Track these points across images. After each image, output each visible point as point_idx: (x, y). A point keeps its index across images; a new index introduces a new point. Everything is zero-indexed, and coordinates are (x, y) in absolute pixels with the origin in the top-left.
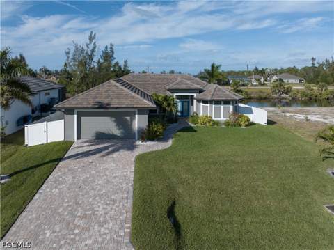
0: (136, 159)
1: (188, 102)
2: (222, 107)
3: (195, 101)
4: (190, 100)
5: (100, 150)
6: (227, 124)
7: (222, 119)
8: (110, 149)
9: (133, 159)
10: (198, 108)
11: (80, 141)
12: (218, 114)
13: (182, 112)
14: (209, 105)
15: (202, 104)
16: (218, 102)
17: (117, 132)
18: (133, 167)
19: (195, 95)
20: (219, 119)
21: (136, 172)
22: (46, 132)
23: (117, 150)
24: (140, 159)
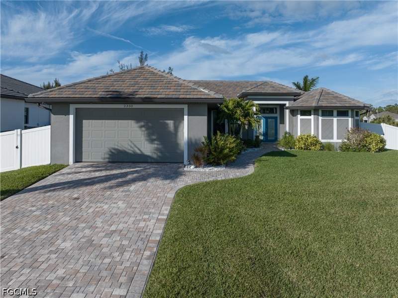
0: (177, 194)
1: (276, 118)
2: (335, 120)
3: (287, 112)
4: (278, 115)
5: (107, 179)
6: (345, 148)
7: (335, 140)
8: (130, 177)
9: (171, 195)
10: (293, 125)
11: (78, 165)
12: (328, 132)
13: (266, 134)
14: (312, 117)
15: (299, 117)
16: (327, 112)
19: (287, 103)
20: (331, 141)
22: (20, 147)
23: (144, 178)
24: (185, 195)
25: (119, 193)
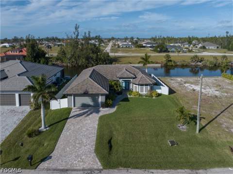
0: (99, 118)
2: (144, 87)
3: (131, 83)
5: (84, 113)
6: (146, 96)
7: (144, 93)
8: (89, 113)
9: (98, 118)
10: (133, 87)
11: (75, 108)
12: (142, 91)
13: (125, 87)
14: (137, 86)
15: (134, 85)
16: (142, 85)
17: (91, 103)
18: (97, 122)
19: (131, 80)
21: (98, 125)
22: (60, 103)
23: (91, 113)
24: (101, 118)
25: (88, 118)
